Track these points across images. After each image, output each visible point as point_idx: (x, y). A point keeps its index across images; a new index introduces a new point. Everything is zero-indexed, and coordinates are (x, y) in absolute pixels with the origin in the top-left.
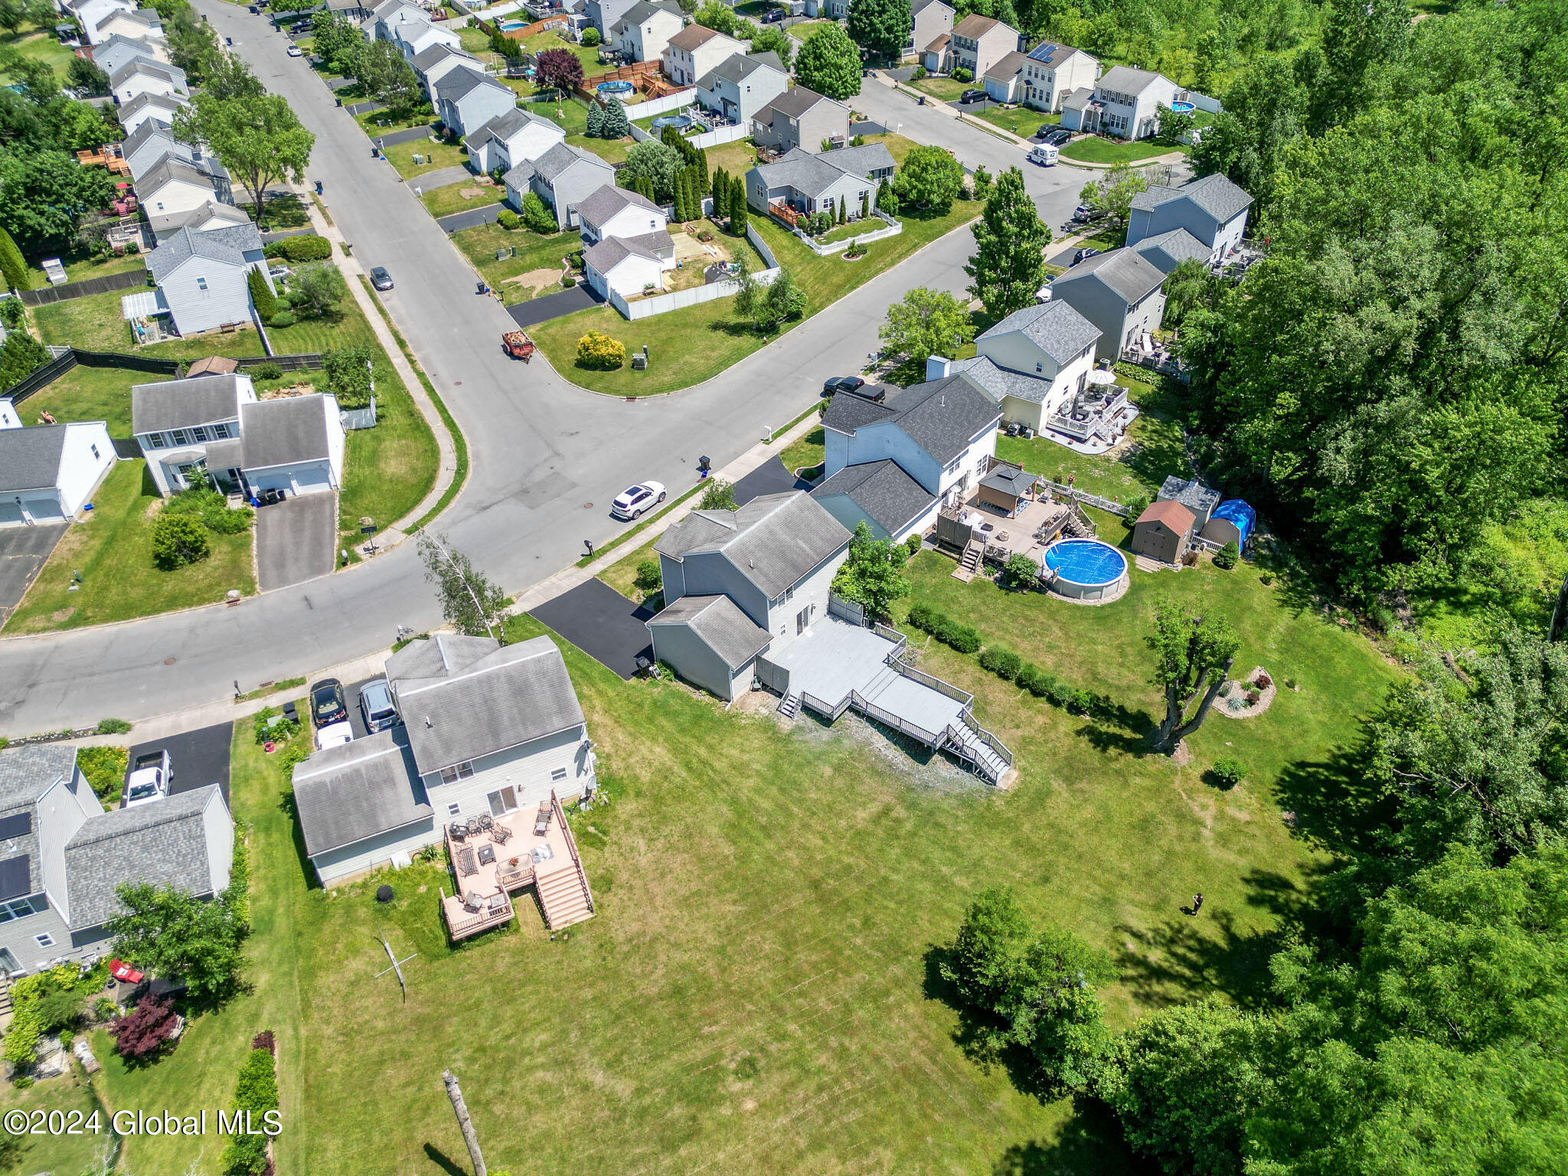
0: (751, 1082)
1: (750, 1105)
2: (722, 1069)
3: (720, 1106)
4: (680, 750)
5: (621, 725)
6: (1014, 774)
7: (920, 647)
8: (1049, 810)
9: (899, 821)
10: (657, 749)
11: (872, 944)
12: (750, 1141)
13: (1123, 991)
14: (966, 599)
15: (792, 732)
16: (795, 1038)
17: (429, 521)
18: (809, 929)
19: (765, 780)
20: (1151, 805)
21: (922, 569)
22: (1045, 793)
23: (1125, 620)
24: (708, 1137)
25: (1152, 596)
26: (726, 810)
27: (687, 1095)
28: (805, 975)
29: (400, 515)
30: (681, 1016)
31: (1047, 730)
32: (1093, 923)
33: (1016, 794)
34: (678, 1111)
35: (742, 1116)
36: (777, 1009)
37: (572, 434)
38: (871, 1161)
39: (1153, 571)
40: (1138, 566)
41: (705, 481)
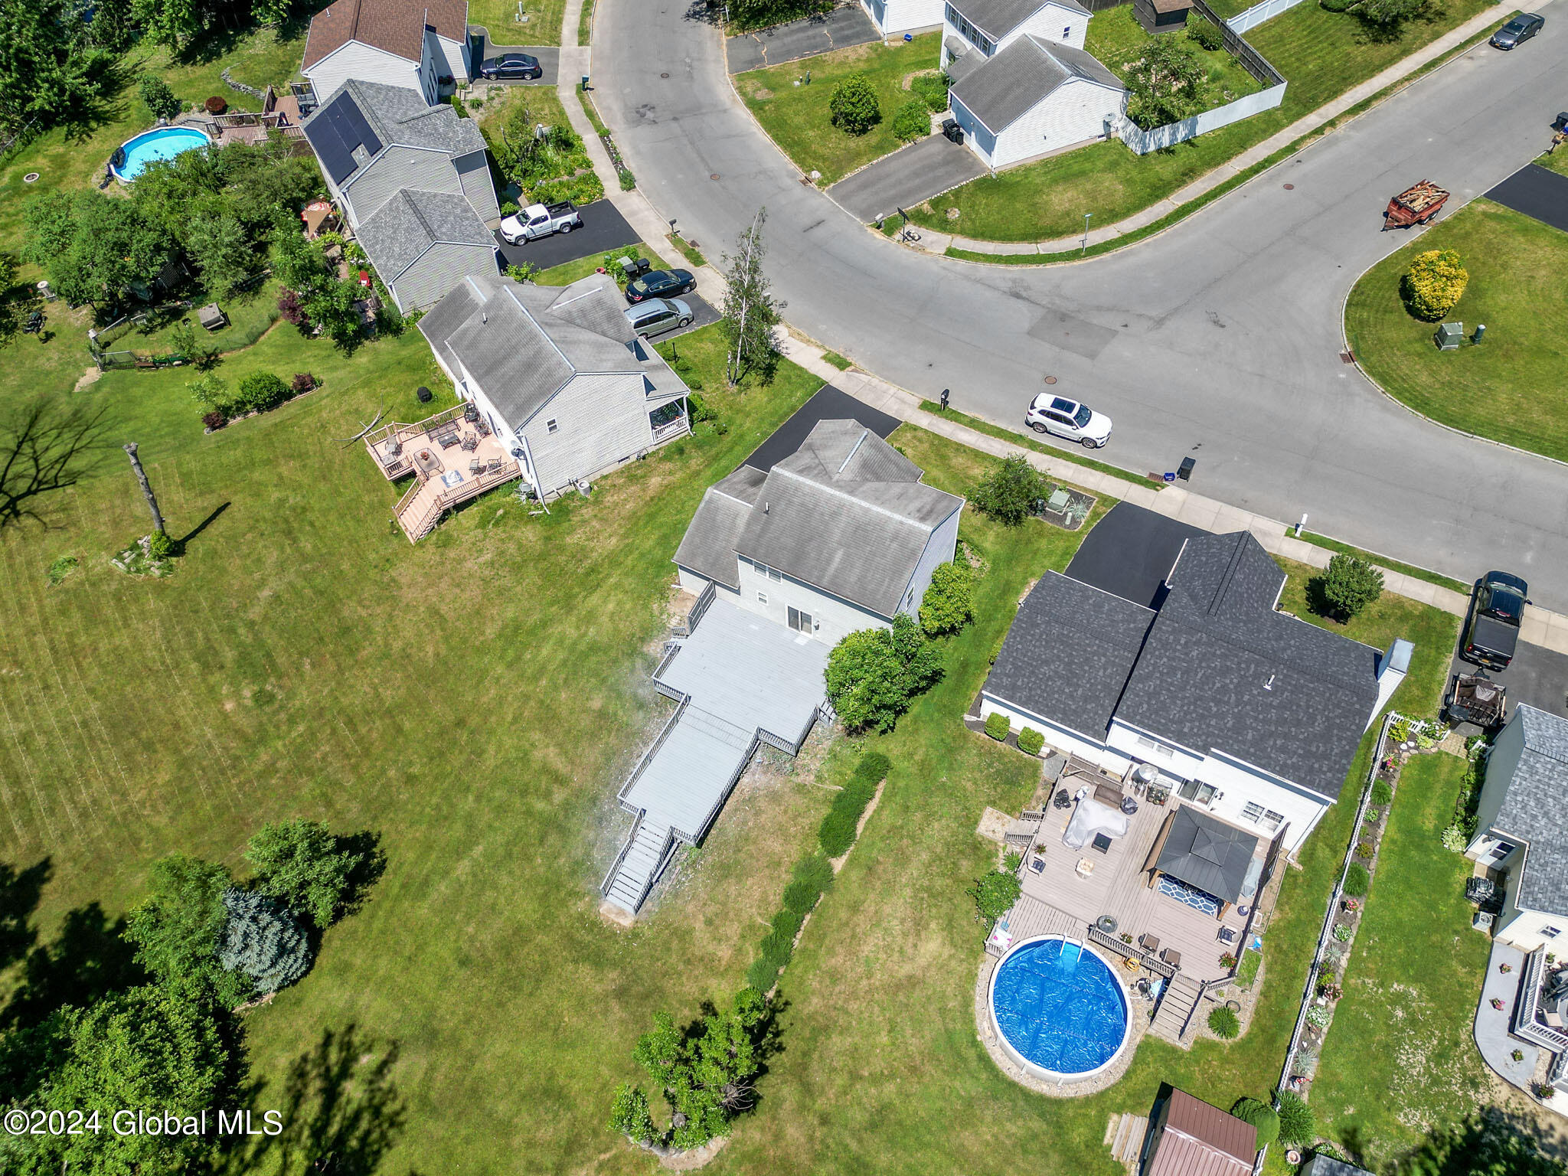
0: (250, 703)
1: (229, 706)
2: (266, 680)
3: (231, 684)
4: (613, 560)
5: (647, 504)
6: (627, 922)
7: (819, 778)
8: (570, 967)
9: (547, 795)
10: (614, 540)
11: (387, 785)
12: (196, 712)
13: (309, 1045)
14: (939, 831)
15: (644, 656)
16: (289, 732)
17: (977, 261)
18: (407, 725)
19: (575, 644)
20: (587, 1107)
21: (990, 765)
22: (598, 960)
23: (957, 1084)
24: (204, 680)
25: (1035, 1136)
26: (536, 617)
27: (244, 658)
28: (355, 730)
29: (977, 235)
30: (321, 639)
31: (709, 963)
32: (398, 1016)
33: (594, 926)
34: (229, 655)
35: (220, 702)
36: (321, 712)
37: (1216, 322)
38: (160, 806)
39: (1110, 1147)
40: (1115, 1117)
41: (1154, 482)
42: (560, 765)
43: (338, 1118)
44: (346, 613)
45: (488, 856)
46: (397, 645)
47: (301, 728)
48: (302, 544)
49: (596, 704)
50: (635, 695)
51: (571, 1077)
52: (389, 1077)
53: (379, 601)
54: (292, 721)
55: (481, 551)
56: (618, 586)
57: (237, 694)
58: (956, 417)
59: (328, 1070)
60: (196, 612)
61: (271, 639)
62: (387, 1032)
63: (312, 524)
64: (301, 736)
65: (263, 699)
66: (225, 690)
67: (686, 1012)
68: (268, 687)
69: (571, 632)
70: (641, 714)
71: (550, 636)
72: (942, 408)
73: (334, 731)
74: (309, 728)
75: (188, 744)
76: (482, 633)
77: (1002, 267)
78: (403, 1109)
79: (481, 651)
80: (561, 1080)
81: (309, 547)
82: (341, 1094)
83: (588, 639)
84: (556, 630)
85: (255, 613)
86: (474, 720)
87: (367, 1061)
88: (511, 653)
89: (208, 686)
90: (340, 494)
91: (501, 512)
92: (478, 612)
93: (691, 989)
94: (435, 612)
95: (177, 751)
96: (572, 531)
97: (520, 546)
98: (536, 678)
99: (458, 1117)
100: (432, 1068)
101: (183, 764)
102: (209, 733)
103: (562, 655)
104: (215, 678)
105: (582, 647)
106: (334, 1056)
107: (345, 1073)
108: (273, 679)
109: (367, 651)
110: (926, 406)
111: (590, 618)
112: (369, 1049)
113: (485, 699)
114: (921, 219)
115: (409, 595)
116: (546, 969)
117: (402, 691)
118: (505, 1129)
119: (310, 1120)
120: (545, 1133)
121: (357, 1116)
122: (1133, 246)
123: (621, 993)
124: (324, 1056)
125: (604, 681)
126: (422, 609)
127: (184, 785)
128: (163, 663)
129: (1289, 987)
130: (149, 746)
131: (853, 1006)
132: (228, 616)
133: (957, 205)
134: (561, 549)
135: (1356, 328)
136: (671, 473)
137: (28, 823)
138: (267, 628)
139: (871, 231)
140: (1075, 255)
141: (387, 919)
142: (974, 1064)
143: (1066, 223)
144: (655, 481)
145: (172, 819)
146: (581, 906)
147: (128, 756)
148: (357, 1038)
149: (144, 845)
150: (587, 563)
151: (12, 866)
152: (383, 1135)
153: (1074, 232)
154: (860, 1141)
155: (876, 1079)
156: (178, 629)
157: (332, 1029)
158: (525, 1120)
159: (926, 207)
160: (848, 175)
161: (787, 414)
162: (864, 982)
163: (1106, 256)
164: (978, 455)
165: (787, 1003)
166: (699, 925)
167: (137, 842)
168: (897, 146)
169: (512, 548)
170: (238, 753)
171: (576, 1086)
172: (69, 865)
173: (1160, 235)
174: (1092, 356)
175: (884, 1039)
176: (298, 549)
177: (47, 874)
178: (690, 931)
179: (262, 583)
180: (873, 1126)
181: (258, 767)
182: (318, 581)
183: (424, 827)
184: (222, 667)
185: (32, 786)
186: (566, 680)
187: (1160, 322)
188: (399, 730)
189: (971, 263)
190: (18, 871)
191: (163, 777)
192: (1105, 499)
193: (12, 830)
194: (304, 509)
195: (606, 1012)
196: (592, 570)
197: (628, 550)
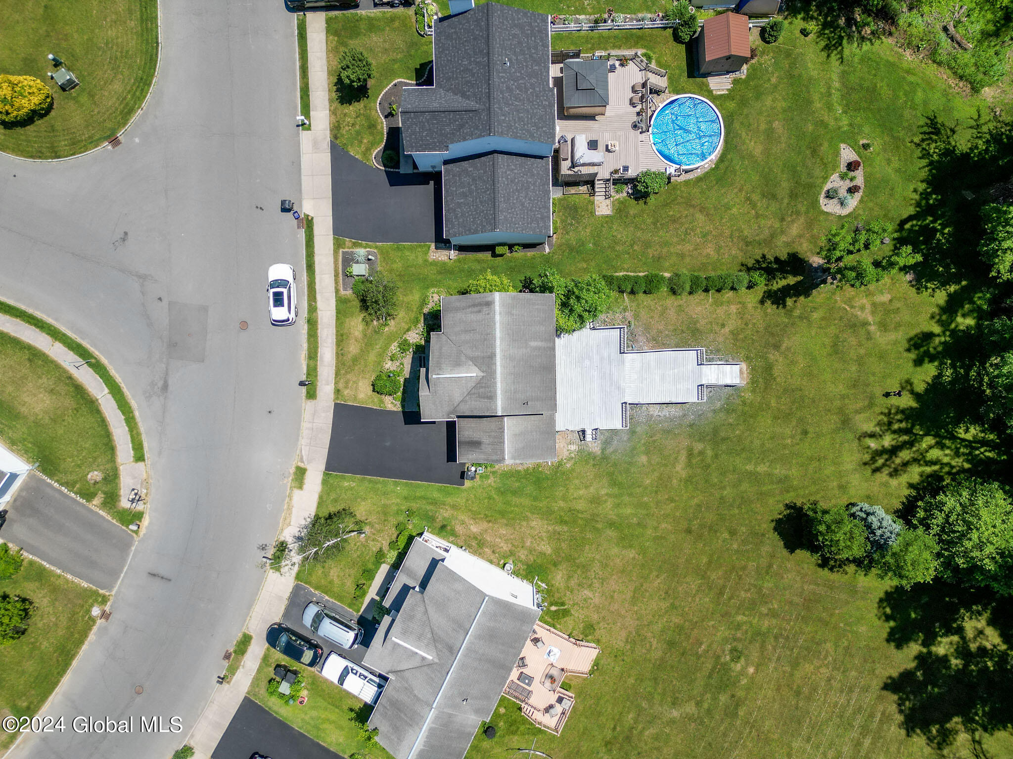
1: (751, 670)
3: (739, 681)
4: (547, 514)
5: (495, 521)
6: (744, 366)
7: (625, 310)
8: (778, 380)
9: (701, 453)
10: (533, 524)
11: (744, 542)
12: (765, 686)
13: (883, 476)
14: (622, 233)
15: (603, 450)
16: (745, 623)
17: (139, 434)
18: (705, 560)
19: (616, 496)
20: (833, 330)
21: (571, 225)
22: (769, 368)
23: (737, 168)
24: (746, 699)
25: (742, 123)
26: (611, 533)
27: (722, 687)
28: (724, 587)
29: (110, 447)
30: (683, 654)
31: (741, 315)
32: (846, 444)
33: (753, 381)
34: (723, 698)
35: (752, 678)
36: (726, 614)
37: (124, 240)
38: (823, 654)
39: (728, 90)
40: (714, 92)
42: (683, 457)
43: (901, 439)
44: (660, 653)
45: (749, 460)
46: (664, 605)
47: (740, 618)
48: (632, 722)
49: (643, 459)
51: (825, 345)
52: (874, 430)
53: (643, 639)
54: (738, 626)
55: (585, 600)
56: (564, 498)
57: (743, 673)
58: (312, 371)
59: (887, 460)
60: (710, 744)
61: (700, 683)
62: (855, 444)
63: (614, 729)
64: (744, 614)
65: (736, 655)
66: (744, 681)
67: (769, 311)
68: (728, 658)
69: (609, 504)
70: (638, 429)
71: (618, 515)
72: (308, 383)
73: (730, 598)
74: (737, 613)
75: (784, 672)
76: (634, 559)
78: (882, 413)
79: (643, 551)
80: (828, 349)
81: (631, 716)
82: (892, 446)
83: (610, 491)
84: (612, 514)
85: (690, 708)
86: (683, 524)
87: (873, 444)
88: (639, 530)
89: (747, 694)
90: (585, 729)
91: (553, 608)
92: (623, 572)
94: (634, 600)
95: (792, 675)
96: (542, 554)
97: (569, 577)
98: (645, 506)
99: (868, 385)
100: (857, 412)
101: (795, 664)
102: (772, 665)
103: (626, 499)
104: (741, 694)
105: (616, 490)
106: (880, 462)
107: (883, 451)
108: (722, 660)
109: (676, 620)
110: (312, 395)
111: (596, 500)
112: (869, 447)
113: (669, 527)
114: (111, 499)
115: (632, 623)
116: (785, 390)
117: (688, 579)
118: (861, 360)
119: (908, 452)
120: (853, 341)
121: (894, 432)
122: (63, 329)
123: (777, 347)
124: (884, 465)
125: (630, 463)
126: (636, 608)
127: (806, 653)
128: (750, 732)
129: (609, 38)
130: (798, 693)
131: (727, 232)
132: (702, 723)
133: (83, 479)
134: (557, 550)
135: (77, 146)
136: (463, 523)
137: (872, 716)
138: (695, 692)
139: (143, 531)
140: (98, 367)
141: (807, 487)
142: (726, 163)
143: (62, 388)
144: (474, 529)
145: (825, 641)
146: (748, 395)
147: (809, 699)
148: (867, 457)
149: (846, 644)
150: (558, 528)
151: (895, 702)
152: (896, 413)
153: (70, 378)
154: (782, 199)
155: (754, 206)
156: (726, 745)
157: (869, 471)
158: (853, 354)
159: (97, 501)
160: (85, 584)
161: (370, 481)
162: (714, 233)
163: (86, 344)
164: (341, 339)
165: (743, 265)
166: (727, 330)
167: (847, 649)
168: (31, 563)
169: (573, 583)
170: (772, 640)
171: (827, 341)
172: (877, 672)
173: (39, 314)
174: (204, 309)
175: (734, 210)
176: (636, 721)
177: (889, 681)
178: (732, 332)
179: (672, 722)
180: (774, 197)
181: (774, 621)
182: (649, 689)
183: (753, 506)
184: (733, 696)
185: (855, 734)
186: (639, 487)
187: (143, 278)
188: (710, 563)
189: (144, 437)
190: (896, 697)
191: (808, 668)
192: (338, 245)
193: (880, 720)
194: (607, 744)
195: (788, 349)
196: (562, 522)
197: (535, 510)
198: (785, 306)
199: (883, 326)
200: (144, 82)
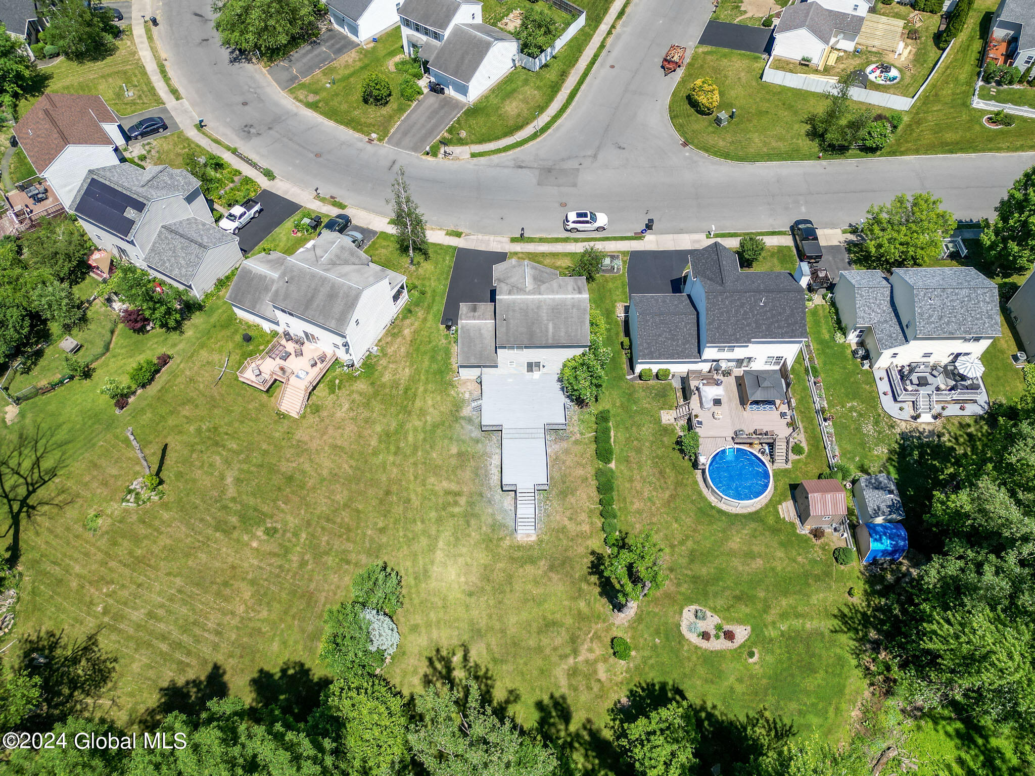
0: (266, 537)
1: (255, 544)
2: (265, 523)
3: (247, 533)
4: (413, 379)
5: (411, 345)
6: (534, 538)
7: (581, 434)
8: (521, 570)
9: (456, 504)
10: (407, 370)
11: (372, 540)
12: (238, 556)
13: (424, 668)
14: (647, 431)
15: (464, 418)
16: (299, 540)
17: (489, 155)
18: (360, 507)
19: (424, 428)
20: (569, 621)
21: (651, 393)
22: (532, 561)
23: (715, 527)
24: (230, 539)
26: (394, 425)
27: (243, 518)
28: (334, 523)
29: (481, 141)
30: (279, 488)
31: (582, 535)
32: (456, 633)
33: (519, 547)
34: (234, 520)
35: (247, 545)
36: (309, 523)
37: (620, 148)
38: (258, 608)
39: (784, 518)
41: (639, 236)
42: (454, 487)
44: (284, 470)
45: (448, 544)
46: (325, 473)
47: (304, 535)
48: (230, 446)
49: (454, 450)
50: (471, 438)
51: (554, 613)
52: (471, 660)
53: (299, 455)
54: (296, 535)
55: (340, 405)
56: (426, 391)
57: (254, 537)
58: (531, 240)
59: (440, 673)
60: (196, 507)
61: (252, 501)
62: (455, 642)
63: (227, 434)
64: (307, 539)
65: (271, 532)
66: (246, 538)
67: (585, 560)
68: (269, 525)
69: (418, 423)
70: (480, 445)
71: (408, 430)
72: (522, 238)
73: (323, 528)
74: (308, 534)
75: (247, 573)
76: (369, 445)
77: (503, 154)
78: (487, 670)
79: (375, 454)
80: (550, 617)
81: (235, 446)
82: (454, 679)
83: (429, 423)
84: (409, 426)
85: (231, 492)
86: (394, 488)
87: (457, 659)
88: (392, 448)
89: (235, 540)
90: (232, 411)
91: (337, 381)
92: (360, 437)
93: (581, 550)
94: (335, 447)
95: (244, 579)
96: (382, 375)
97: (361, 394)
98: (414, 453)
99: (514, 657)
100: (488, 646)
101: (253, 582)
102: (255, 562)
103: (421, 437)
104: (235, 535)
105: (428, 428)
106: (439, 666)
107: (449, 669)
108: (268, 520)
109: (311, 483)
110: (513, 240)
111: (423, 413)
112: (454, 654)
113: (393, 476)
114: (447, 142)
115: (314, 445)
116: (510, 577)
117: (346, 492)
118: (539, 649)
120: (558, 641)
122: (559, 121)
123: (552, 568)
124: (435, 669)
125: (451, 439)
126: (326, 448)
127: (262, 592)
128: (199, 541)
130: (226, 584)
131: (654, 520)
132: (216, 501)
133: (462, 128)
134: (383, 386)
135: (680, 128)
136: (412, 325)
137: (189, 653)
138: (244, 497)
139: (424, 157)
140: (535, 136)
141: (418, 596)
142: (717, 516)
143: (520, 120)
144: (407, 332)
145: (270, 611)
146: (507, 542)
147: (218, 594)
148: (444, 653)
149: (264, 630)
150: (402, 387)
151: (197, 678)
152: (486, 685)
153: (527, 124)
154: (691, 569)
155: (682, 543)
156: (193, 521)
157: (430, 655)
158: (545, 641)
159: (446, 135)
160: (392, 131)
161: (449, 271)
162: (653, 508)
163: (550, 131)
164: (554, 255)
165: (626, 534)
166: (567, 522)
167: (259, 631)
168: (410, 106)
169: (356, 396)
170: (279, 563)
171: (558, 616)
172: (230, 660)
173: (569, 111)
174: (575, 185)
175: (676, 526)
176: (229, 450)
177: (221, 671)
178: (564, 527)
179: (222, 478)
180: (692, 561)
181: (295, 565)
182: (255, 460)
183: (405, 548)
184: (235, 528)
185: (176, 634)
186: (431, 447)
187: (595, 156)
188: (358, 511)
189: (487, 158)
190: (203, 678)
191: (247, 595)
192: (624, 253)
193: (182, 662)
194: (216, 428)
195: (550, 579)
196: (406, 390)
197: (418, 372)
198: (590, 574)
199: (573, 673)
200: (726, 156)
